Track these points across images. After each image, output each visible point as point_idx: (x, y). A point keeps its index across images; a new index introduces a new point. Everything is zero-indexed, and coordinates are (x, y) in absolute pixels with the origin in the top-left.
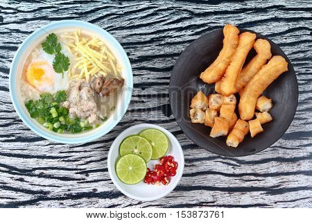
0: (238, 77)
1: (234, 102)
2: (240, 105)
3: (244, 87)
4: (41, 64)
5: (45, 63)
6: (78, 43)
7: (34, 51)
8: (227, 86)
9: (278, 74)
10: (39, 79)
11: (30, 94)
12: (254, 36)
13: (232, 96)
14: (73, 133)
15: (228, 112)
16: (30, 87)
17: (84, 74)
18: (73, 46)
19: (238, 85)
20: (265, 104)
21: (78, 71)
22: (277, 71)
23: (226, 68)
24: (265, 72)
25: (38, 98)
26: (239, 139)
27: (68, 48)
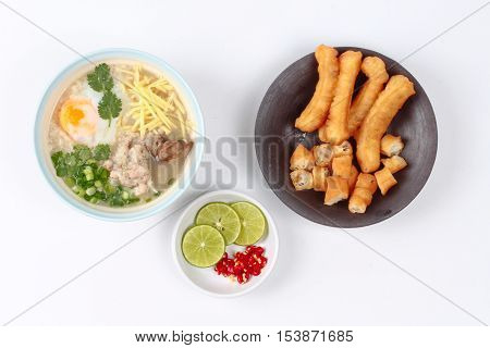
0: (348, 116)
1: (349, 151)
2: (358, 153)
3: (359, 128)
4: (81, 103)
5: (88, 103)
6: (137, 83)
7: (74, 84)
8: (335, 131)
9: (402, 101)
10: (76, 123)
11: (60, 142)
12: (359, 55)
13: (344, 143)
14: (111, 206)
15: (342, 167)
16: (62, 133)
17: (139, 126)
18: (130, 86)
19: (351, 127)
20: (393, 146)
21: (131, 122)
22: (400, 97)
23: (329, 107)
24: (384, 102)
25: (70, 150)
26: (365, 201)
27: (123, 87)
